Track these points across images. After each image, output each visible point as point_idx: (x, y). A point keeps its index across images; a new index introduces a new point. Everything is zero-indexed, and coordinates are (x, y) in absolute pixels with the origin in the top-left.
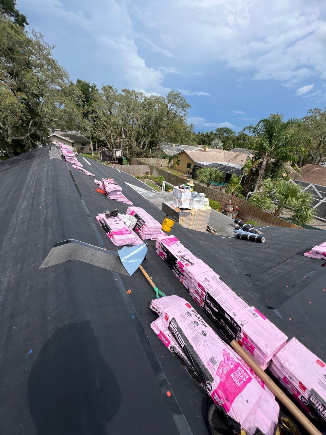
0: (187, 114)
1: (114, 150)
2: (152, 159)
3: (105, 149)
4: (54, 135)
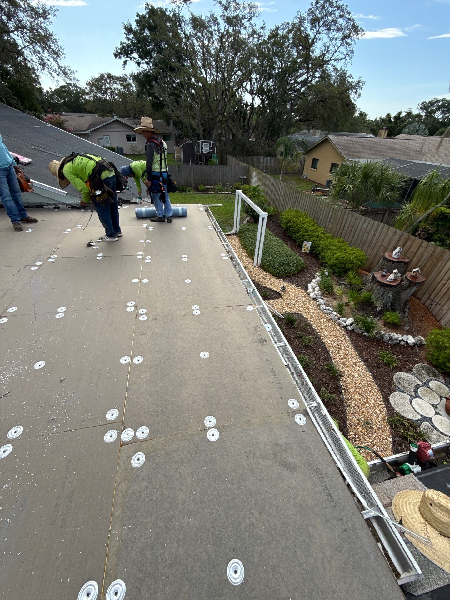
0: (352, 52)
1: (201, 142)
2: (268, 158)
3: (188, 142)
4: (116, 120)
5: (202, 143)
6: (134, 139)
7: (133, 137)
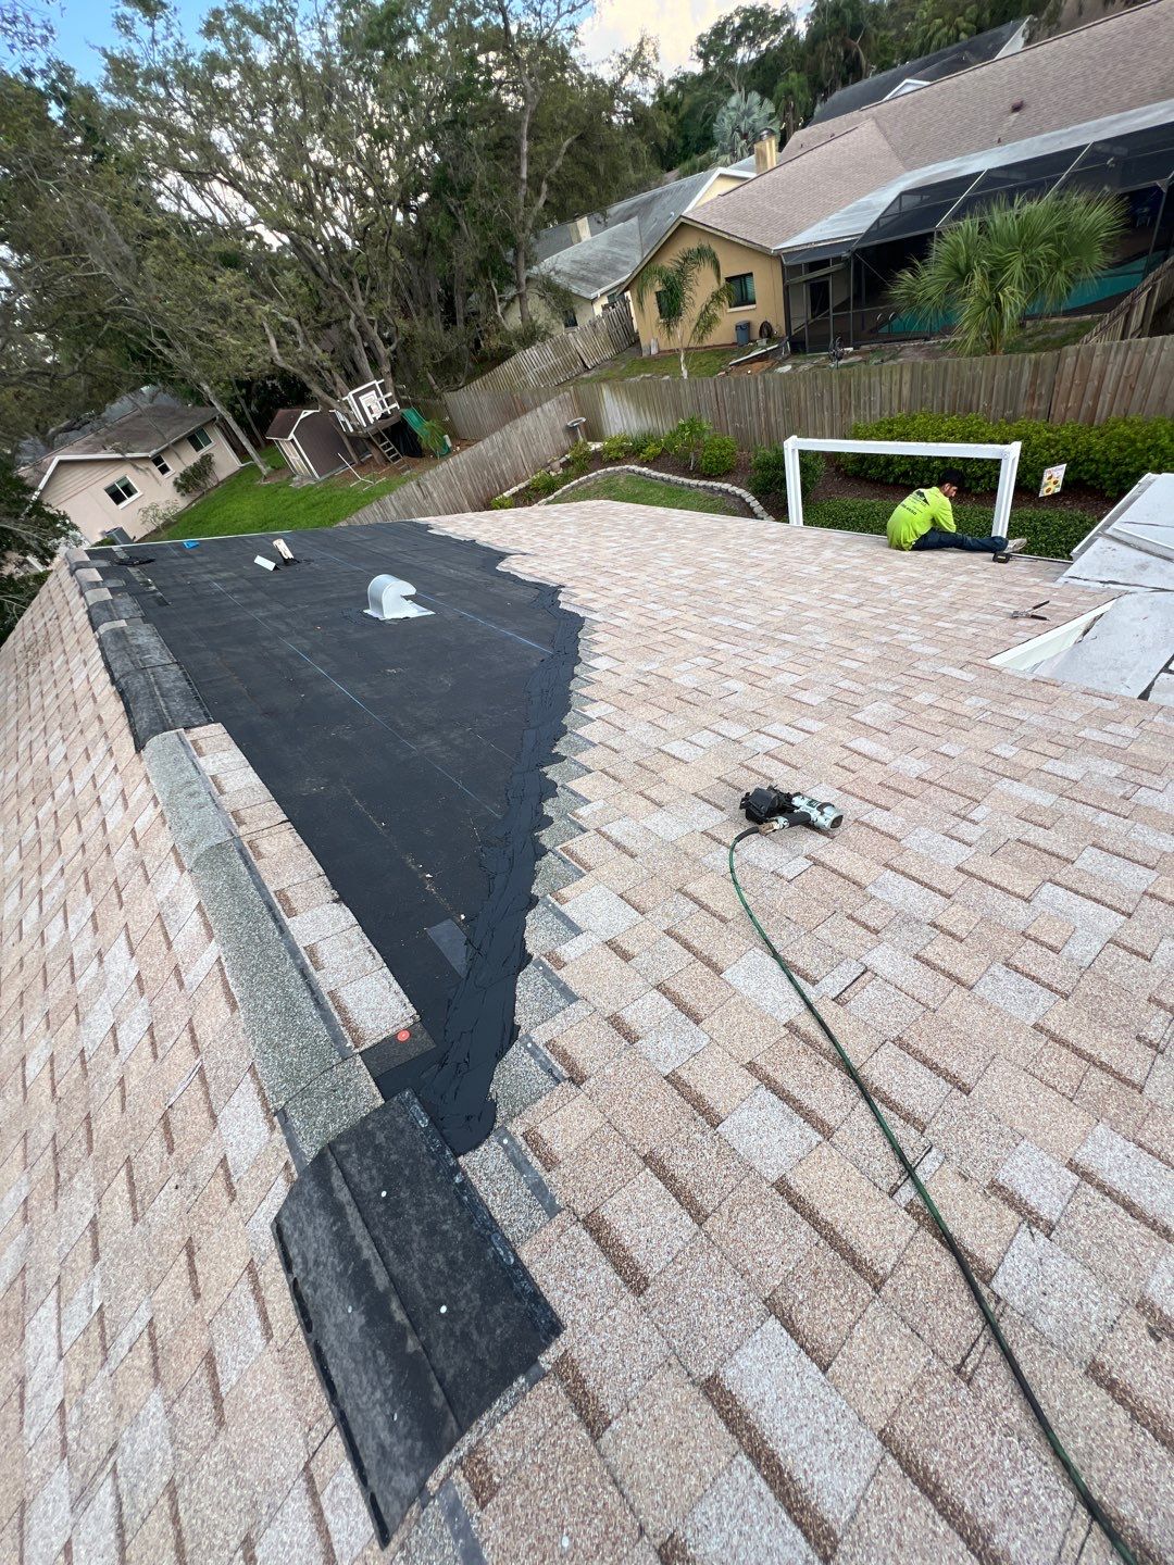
3: (302, 416)
4: (61, 463)
5: (356, 396)
6: (129, 490)
7: (124, 483)
